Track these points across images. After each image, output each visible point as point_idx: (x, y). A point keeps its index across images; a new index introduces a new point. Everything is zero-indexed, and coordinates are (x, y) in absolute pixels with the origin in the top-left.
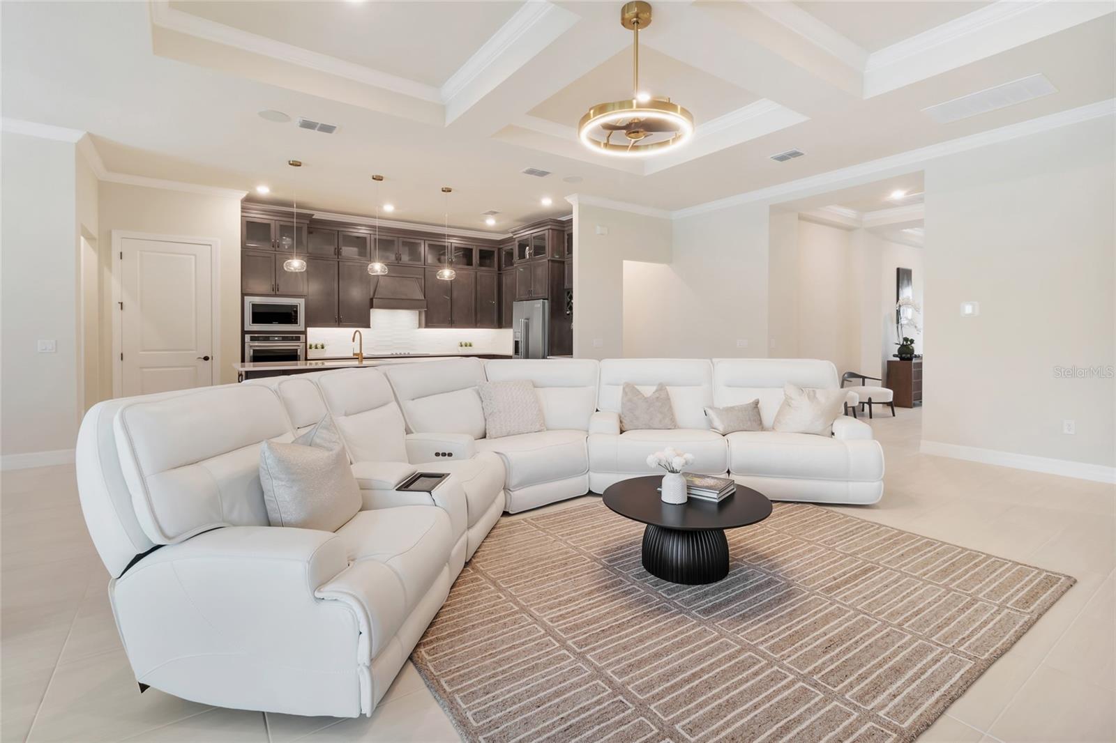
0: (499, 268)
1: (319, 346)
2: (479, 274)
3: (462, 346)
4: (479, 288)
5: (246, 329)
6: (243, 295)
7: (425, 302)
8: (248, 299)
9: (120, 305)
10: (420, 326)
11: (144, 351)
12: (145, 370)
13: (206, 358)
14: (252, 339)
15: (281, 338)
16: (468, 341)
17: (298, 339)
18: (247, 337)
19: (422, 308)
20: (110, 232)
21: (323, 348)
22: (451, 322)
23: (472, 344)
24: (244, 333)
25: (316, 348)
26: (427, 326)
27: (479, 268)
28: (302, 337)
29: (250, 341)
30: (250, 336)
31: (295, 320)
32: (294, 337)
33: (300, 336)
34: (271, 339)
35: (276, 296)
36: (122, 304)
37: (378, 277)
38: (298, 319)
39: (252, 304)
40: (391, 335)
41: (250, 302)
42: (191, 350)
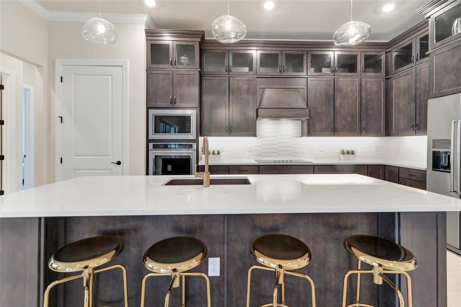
0: (387, 74)
1: (216, 152)
2: (363, 80)
3: (343, 154)
4: (363, 95)
5: (149, 138)
6: (148, 108)
7: (308, 111)
8: (152, 112)
9: (60, 118)
10: (302, 135)
11: (77, 156)
12: (76, 172)
13: (119, 163)
14: (155, 147)
15: (176, 146)
16: (350, 149)
17: (191, 146)
18: (151, 145)
19: (304, 116)
20: (55, 61)
21: (219, 153)
22: (334, 131)
23: (355, 152)
24: (148, 141)
25: (214, 154)
26: (309, 134)
27: (364, 74)
28: (194, 145)
29: (153, 148)
30: (153, 144)
31: (188, 130)
32: (188, 145)
33: (192, 144)
34: (169, 146)
35: (173, 108)
36: (62, 118)
37: (264, 89)
38: (190, 129)
39: (155, 116)
40: (276, 143)
41: (153, 114)
42: (109, 156)
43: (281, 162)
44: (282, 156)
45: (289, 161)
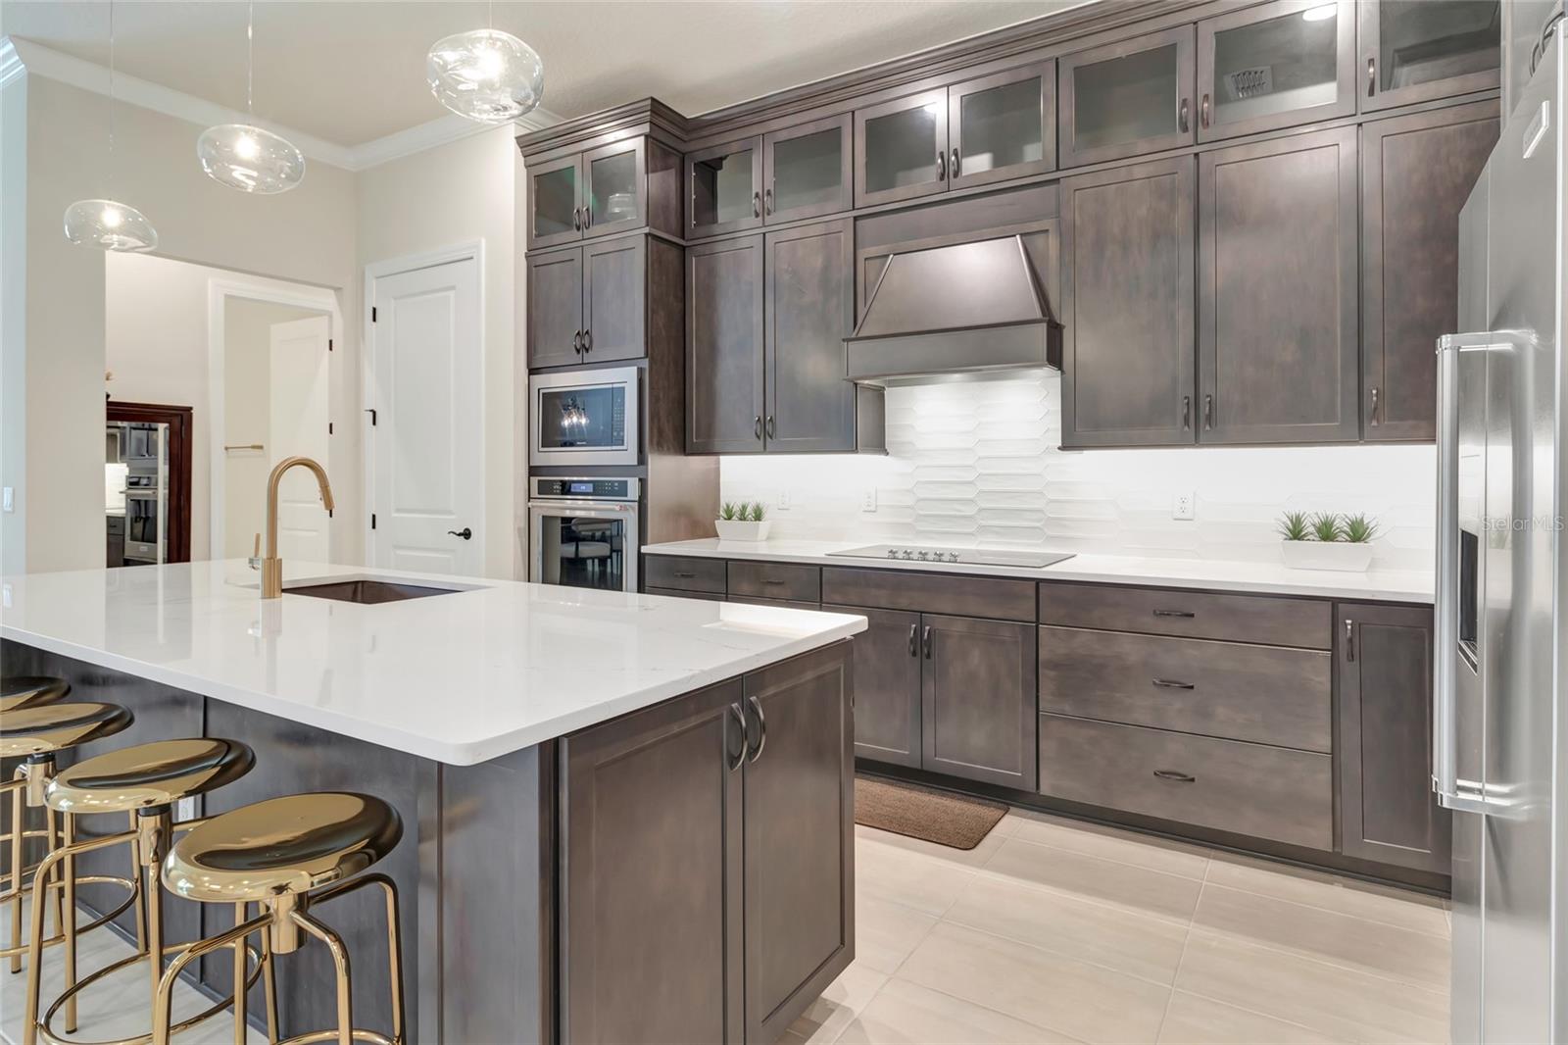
1: (750, 512)
3: (1298, 535)
5: (533, 463)
6: (530, 372)
8: (538, 383)
9: (372, 413)
11: (398, 510)
13: (467, 534)
14: (544, 488)
15: (590, 488)
16: (1342, 512)
17: (623, 489)
18: (535, 480)
20: (364, 270)
21: (758, 517)
22: (1197, 421)
23: (1371, 531)
24: (531, 470)
25: (743, 518)
28: (632, 484)
29: (539, 493)
30: (539, 481)
31: (618, 434)
32: (616, 484)
33: (626, 482)
34: (575, 488)
35: (583, 365)
36: (374, 413)
37: (884, 259)
38: (623, 431)
39: (544, 394)
40: (970, 476)
41: (539, 390)
42: (450, 513)
43: (915, 555)
44: (997, 533)
45: (946, 557)
